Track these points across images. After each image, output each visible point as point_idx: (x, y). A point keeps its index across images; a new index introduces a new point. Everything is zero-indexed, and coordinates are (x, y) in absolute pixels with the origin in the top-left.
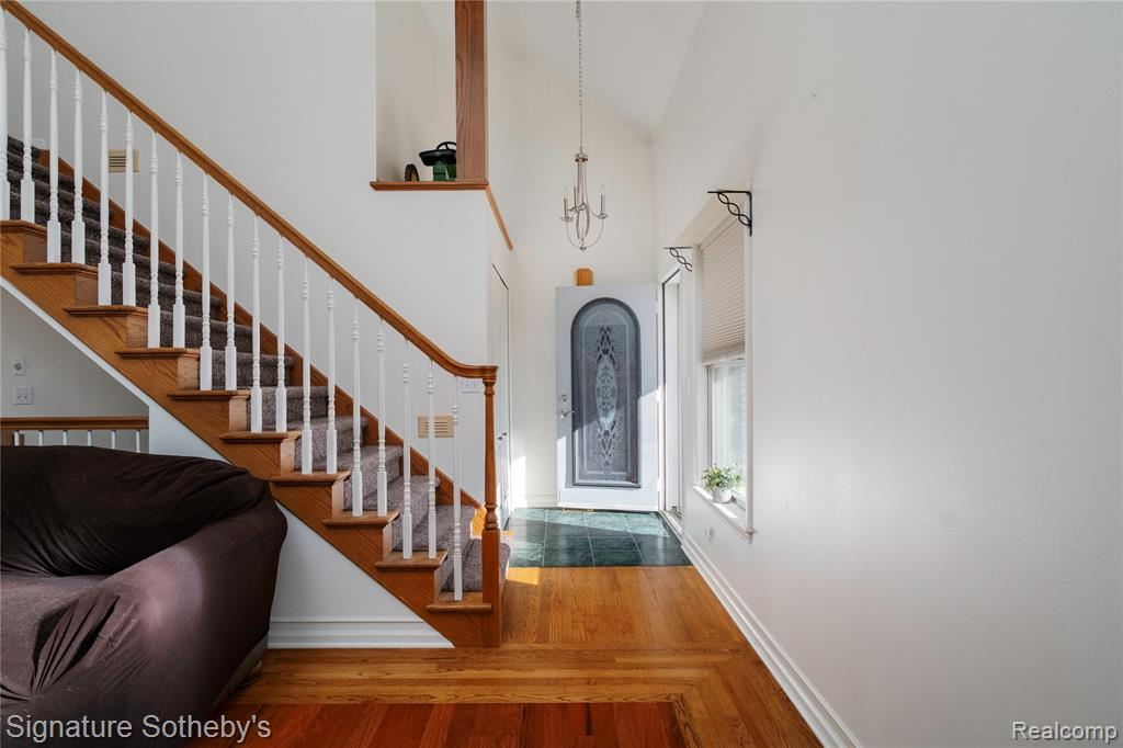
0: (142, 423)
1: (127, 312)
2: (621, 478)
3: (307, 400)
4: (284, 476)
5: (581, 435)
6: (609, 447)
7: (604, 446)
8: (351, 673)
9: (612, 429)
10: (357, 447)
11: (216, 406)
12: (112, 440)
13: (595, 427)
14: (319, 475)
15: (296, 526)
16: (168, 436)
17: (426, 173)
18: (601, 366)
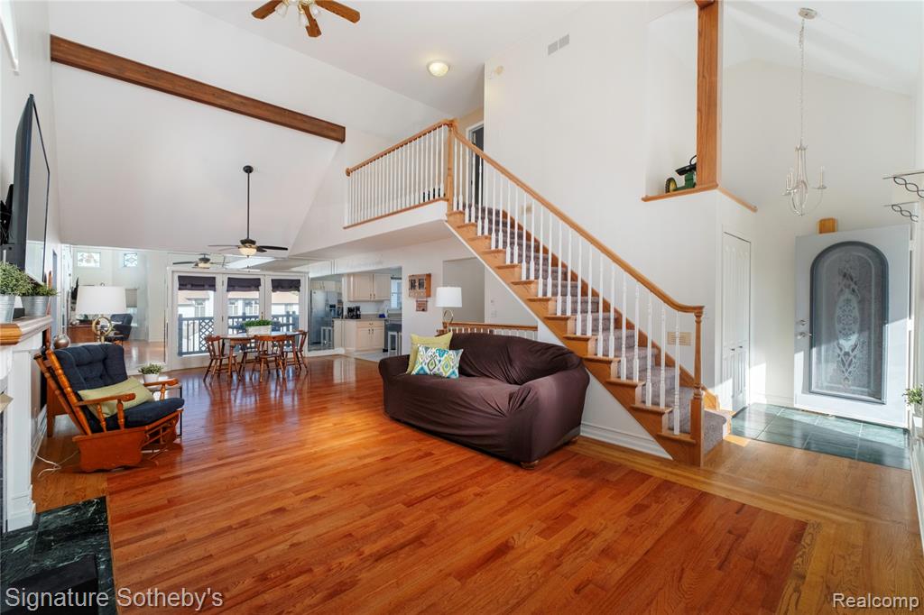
0: (535, 328)
1: (530, 283)
2: (862, 393)
3: (601, 321)
4: (589, 356)
5: (819, 353)
6: (850, 365)
7: (844, 365)
8: (616, 454)
9: (853, 350)
10: (636, 347)
11: (563, 323)
12: (525, 335)
13: (834, 348)
14: (605, 358)
15: (593, 380)
16: (545, 335)
17: (681, 180)
18: (842, 298)
